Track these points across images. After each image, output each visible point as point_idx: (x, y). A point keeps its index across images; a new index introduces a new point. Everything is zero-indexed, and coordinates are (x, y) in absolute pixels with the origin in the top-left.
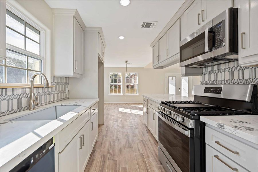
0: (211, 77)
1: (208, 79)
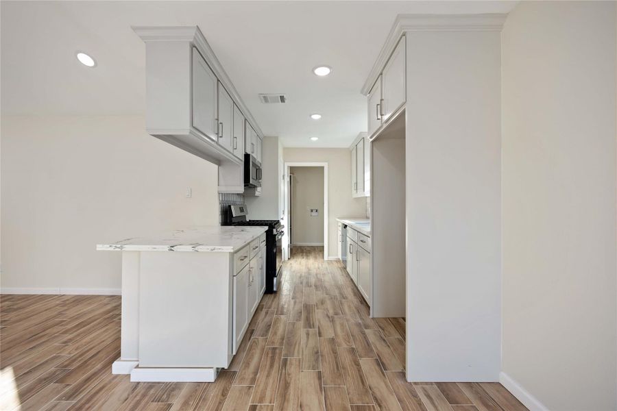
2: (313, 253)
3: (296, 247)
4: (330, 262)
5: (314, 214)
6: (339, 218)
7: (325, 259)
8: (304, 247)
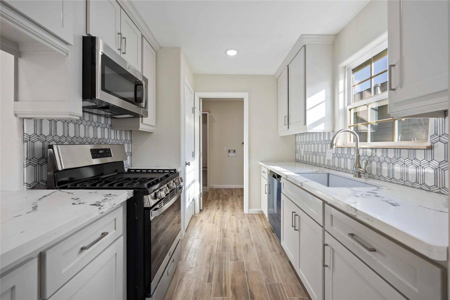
0: (56, 128)
1: (51, 132)
2: (230, 200)
3: (212, 189)
4: (251, 217)
5: (231, 154)
6: (261, 161)
7: (245, 211)
8: (221, 189)
